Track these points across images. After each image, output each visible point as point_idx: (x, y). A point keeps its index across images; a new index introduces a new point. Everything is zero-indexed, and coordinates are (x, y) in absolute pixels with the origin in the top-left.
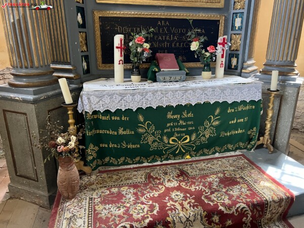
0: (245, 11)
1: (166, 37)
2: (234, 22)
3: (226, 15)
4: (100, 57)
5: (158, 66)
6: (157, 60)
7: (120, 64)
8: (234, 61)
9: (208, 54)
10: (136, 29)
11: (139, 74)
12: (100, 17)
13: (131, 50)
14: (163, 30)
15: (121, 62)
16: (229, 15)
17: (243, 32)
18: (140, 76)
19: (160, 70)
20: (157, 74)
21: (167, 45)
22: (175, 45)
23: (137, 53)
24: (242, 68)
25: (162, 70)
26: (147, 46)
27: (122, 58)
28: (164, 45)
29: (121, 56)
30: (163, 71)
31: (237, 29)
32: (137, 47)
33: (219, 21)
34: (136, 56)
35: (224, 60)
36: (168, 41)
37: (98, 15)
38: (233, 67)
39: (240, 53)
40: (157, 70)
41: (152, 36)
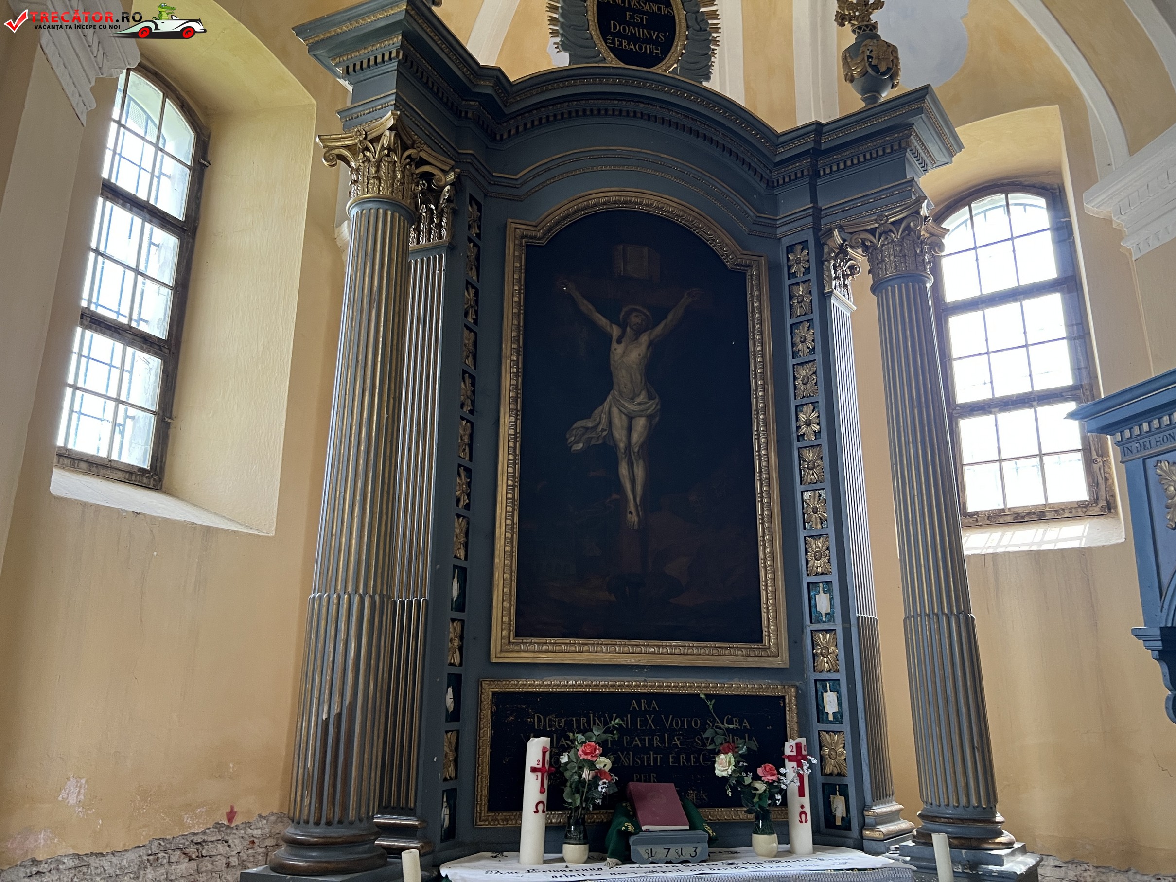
0: (842, 677)
1: (651, 741)
2: (820, 702)
3: (797, 684)
4: (485, 792)
5: (633, 818)
6: (630, 800)
7: (536, 812)
8: (839, 806)
9: (761, 787)
10: (578, 721)
11: (584, 840)
12: (494, 694)
13: (567, 774)
14: (645, 722)
15: (540, 807)
16: (807, 684)
17: (846, 727)
18: (587, 846)
19: (638, 829)
20: (632, 839)
21: (655, 759)
22: (676, 758)
23: (581, 782)
24: (863, 826)
25: (644, 828)
26: (604, 763)
27: (544, 797)
28: (649, 759)
29: (542, 792)
30: (648, 831)
31: (831, 718)
32: (581, 768)
33: (783, 698)
34: (577, 791)
35: (806, 801)
36: (657, 751)
37: (489, 689)
38: (838, 822)
39: (850, 780)
40: (631, 828)
41: (616, 737)
